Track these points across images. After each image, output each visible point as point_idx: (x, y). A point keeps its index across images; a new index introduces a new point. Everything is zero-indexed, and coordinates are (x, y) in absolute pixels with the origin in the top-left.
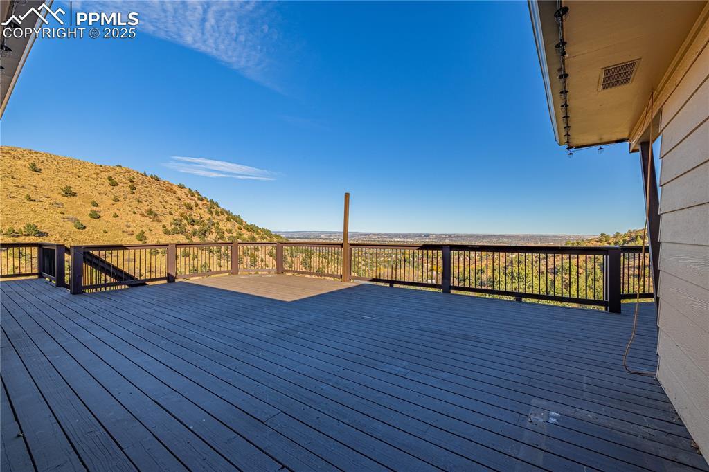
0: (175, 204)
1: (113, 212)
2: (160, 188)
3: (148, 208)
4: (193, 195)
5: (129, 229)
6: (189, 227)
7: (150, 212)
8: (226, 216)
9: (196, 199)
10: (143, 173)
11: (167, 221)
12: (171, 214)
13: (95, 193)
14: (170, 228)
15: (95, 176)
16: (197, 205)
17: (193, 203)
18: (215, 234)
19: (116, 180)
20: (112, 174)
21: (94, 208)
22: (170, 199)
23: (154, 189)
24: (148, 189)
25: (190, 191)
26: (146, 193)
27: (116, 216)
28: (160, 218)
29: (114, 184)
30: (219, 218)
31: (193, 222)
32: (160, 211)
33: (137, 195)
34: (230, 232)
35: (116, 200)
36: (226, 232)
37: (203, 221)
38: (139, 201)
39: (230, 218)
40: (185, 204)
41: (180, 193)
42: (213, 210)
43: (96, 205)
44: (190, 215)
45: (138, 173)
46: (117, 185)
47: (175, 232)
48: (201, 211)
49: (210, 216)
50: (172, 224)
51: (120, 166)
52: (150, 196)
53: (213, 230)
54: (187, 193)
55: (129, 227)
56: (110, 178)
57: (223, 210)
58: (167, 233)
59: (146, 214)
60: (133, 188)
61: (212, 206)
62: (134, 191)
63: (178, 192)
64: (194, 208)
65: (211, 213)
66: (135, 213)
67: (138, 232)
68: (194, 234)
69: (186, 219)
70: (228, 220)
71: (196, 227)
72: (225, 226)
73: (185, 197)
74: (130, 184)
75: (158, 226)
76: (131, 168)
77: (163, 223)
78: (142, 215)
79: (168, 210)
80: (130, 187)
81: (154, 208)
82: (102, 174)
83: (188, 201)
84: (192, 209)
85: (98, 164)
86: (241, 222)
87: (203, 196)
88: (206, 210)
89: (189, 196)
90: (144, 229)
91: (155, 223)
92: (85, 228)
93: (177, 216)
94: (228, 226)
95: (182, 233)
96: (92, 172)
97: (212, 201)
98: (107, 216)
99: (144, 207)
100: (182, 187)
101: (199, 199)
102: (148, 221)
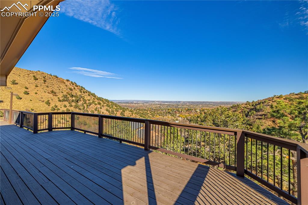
0: (64, 88)
1: (35, 91)
2: (58, 81)
3: (51, 90)
4: (73, 84)
5: (42, 99)
6: (70, 98)
7: (52, 92)
8: (88, 93)
9: (74, 86)
10: (50, 74)
11: (60, 96)
12: (62, 92)
13: (27, 83)
14: (61, 99)
15: (27, 75)
16: (74, 88)
17: (73, 88)
18: (82, 101)
19: (37, 77)
20: (35, 74)
21: (26, 90)
22: (62, 86)
23: (55, 82)
24: (52, 81)
25: (72, 82)
26: (51, 83)
27: (36, 93)
28: (57, 94)
29: (36, 79)
30: (84, 94)
31: (72, 96)
32: (57, 91)
33: (46, 84)
34: (89, 100)
35: (37, 86)
36: (87, 101)
37: (77, 96)
38: (47, 87)
39: (90, 94)
40: (69, 88)
41: (67, 83)
42: (82, 91)
43: (27, 89)
44: (71, 93)
45: (47, 74)
46: (37, 79)
47: (64, 101)
48: (76, 91)
49: (80, 93)
50: (62, 97)
51: (39, 71)
52: (53, 85)
53: (82, 100)
54: (70, 83)
55: (42, 98)
56: (34, 76)
57: (87, 90)
58: (60, 101)
59: (50, 93)
60: (45, 81)
61: (82, 89)
62: (45, 82)
63: (66, 83)
64: (73, 90)
65: (81, 92)
66: (45, 92)
67: (46, 100)
68: (73, 101)
69: (69, 95)
70: (89, 95)
71: (74, 98)
72: (87, 98)
73: (69, 85)
74: (44, 79)
75: (56, 98)
76: (44, 72)
77: (58, 97)
78: (49, 93)
79: (61, 91)
80: (43, 80)
81: (54, 90)
82: (31, 75)
83: (71, 87)
84: (72, 90)
85: (29, 70)
86: (95, 96)
87: (78, 84)
88: (79, 91)
89: (71, 85)
90: (49, 99)
91: (55, 97)
92: (21, 98)
93: (65, 93)
94: (89, 98)
95: (67, 101)
96: (26, 73)
97: (82, 87)
98: (32, 93)
99: (50, 89)
100: (68, 81)
101: (76, 86)
102: (51, 95)
